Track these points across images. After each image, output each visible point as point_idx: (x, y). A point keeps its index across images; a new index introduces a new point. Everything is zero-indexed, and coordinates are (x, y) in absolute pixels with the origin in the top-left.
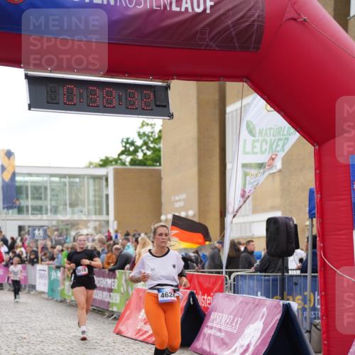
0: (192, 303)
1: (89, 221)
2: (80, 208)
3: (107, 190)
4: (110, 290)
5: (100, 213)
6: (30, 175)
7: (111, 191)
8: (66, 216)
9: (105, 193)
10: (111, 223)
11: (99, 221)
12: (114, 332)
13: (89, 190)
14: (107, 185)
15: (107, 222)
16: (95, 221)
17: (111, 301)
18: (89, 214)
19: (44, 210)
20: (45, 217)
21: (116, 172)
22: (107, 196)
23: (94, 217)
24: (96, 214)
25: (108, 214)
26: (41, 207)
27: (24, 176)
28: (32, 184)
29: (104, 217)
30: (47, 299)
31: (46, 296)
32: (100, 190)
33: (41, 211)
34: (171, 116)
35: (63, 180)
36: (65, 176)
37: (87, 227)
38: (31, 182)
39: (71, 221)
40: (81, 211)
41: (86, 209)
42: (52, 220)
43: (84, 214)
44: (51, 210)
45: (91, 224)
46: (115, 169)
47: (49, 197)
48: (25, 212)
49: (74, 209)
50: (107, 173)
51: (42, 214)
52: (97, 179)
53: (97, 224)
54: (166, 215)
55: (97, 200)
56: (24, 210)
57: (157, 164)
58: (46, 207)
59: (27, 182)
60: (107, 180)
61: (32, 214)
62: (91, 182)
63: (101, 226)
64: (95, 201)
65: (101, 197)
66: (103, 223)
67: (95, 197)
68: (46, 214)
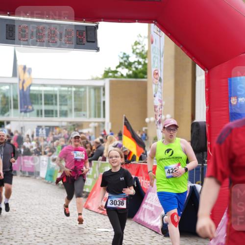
0: (135, 185)
1: (90, 122)
2: (83, 113)
3: (104, 98)
5: (99, 116)
6: (44, 85)
7: (107, 98)
8: (73, 118)
9: (102, 100)
10: (106, 124)
11: (98, 122)
13: (90, 96)
14: (104, 94)
15: (104, 123)
16: (95, 122)
18: (90, 116)
19: (54, 113)
20: (54, 119)
21: (111, 83)
22: (104, 102)
23: (93, 119)
24: (95, 117)
25: (104, 116)
26: (52, 111)
27: (39, 86)
28: (46, 93)
29: (101, 120)
32: (99, 97)
33: (53, 114)
34: (98, 49)
35: (70, 89)
36: (71, 86)
37: (89, 127)
38: (45, 91)
39: (76, 122)
40: (84, 115)
41: (88, 113)
42: (61, 122)
43: (86, 117)
44: (60, 114)
45: (92, 125)
46: (110, 81)
47: (58, 103)
48: (40, 115)
49: (78, 113)
50: (105, 84)
51: (53, 117)
52: (97, 89)
53: (96, 124)
54: (150, 118)
55: (97, 105)
56: (39, 113)
57: (145, 76)
58: (56, 111)
59: (41, 91)
60: (104, 89)
61: (45, 117)
62: (92, 91)
63: (99, 126)
64: (95, 106)
65: (99, 103)
66: (101, 124)
67: (95, 103)
68: (56, 116)
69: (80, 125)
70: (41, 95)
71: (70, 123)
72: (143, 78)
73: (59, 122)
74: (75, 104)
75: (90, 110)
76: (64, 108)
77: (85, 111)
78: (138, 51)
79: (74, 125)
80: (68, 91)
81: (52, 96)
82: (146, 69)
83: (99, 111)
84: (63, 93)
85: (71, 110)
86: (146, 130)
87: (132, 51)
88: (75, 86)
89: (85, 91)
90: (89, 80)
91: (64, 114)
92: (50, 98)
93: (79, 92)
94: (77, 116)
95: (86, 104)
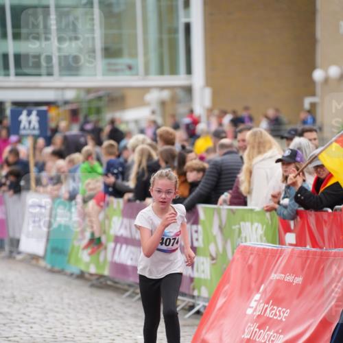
1: (147, 89)
2: (124, 61)
3: (188, 15)
5: (174, 71)
7: (196, 16)
8: (96, 77)
9: (183, 20)
10: (196, 93)
14: (187, 5)
15: (188, 90)
16: (162, 88)
17: (195, 275)
18: (147, 72)
20: (44, 81)
22: (188, 27)
23: (156, 80)
24: (161, 72)
25: (189, 71)
29: (180, 80)
32: (172, 10)
37: (142, 103)
40: (130, 68)
41: (140, 60)
42: (63, 89)
43: (137, 74)
45: (153, 97)
48: (2, 72)
49: (113, 61)
51: (39, 75)
53: (165, 95)
54: (326, 70)
55: (165, 37)
61: (17, 75)
63: (175, 100)
64: (161, 41)
65: (174, 31)
66: (181, 94)
67: (160, 31)
68: (50, 74)
69: (116, 99)
70: (3, 9)
71: (89, 90)
73: (57, 88)
74: (103, 37)
75: (146, 54)
77: (134, 55)
79: (100, 98)
83: (173, 53)
86: (313, 105)
94: (111, 70)
95: (135, 36)
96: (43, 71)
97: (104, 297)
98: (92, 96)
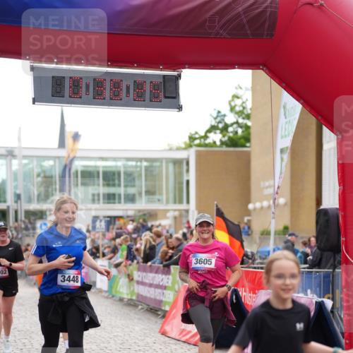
0: (234, 301)
1: (167, 211)
2: (157, 197)
3: (188, 176)
4: (165, 288)
5: (181, 202)
6: (102, 159)
7: (192, 176)
8: (142, 205)
9: (185, 178)
10: (190, 213)
11: (179, 210)
12: (160, 332)
13: (168, 172)
14: (188, 171)
15: (187, 211)
16: (175, 210)
17: (164, 299)
18: (167, 202)
19: (117, 197)
20: (117, 206)
21: (198, 155)
22: (188, 182)
23: (172, 206)
24: (175, 203)
25: (188, 202)
26: (114, 195)
27: (96, 161)
28: (105, 169)
29: (183, 206)
30: (107, 298)
31: (106, 295)
32: (181, 174)
33: (114, 199)
34: (180, 108)
35: (139, 164)
36: (141, 160)
37: (166, 218)
38: (104, 167)
39: (148, 210)
40: (159, 200)
41: (164, 197)
42: (127, 210)
43: (162, 203)
44: (125, 198)
45: (170, 214)
46: (197, 151)
47: (122, 184)
48: (96, 201)
49: (151, 197)
50: (189, 156)
51: (114, 203)
52: (177, 163)
53: (177, 213)
54: (254, 203)
55: (177, 186)
56: (95, 198)
57: (248, 145)
58: (120, 195)
59: (99, 167)
60: (188, 163)
61: (104, 203)
62: (171, 167)
63: (181, 216)
64: (175, 187)
65: (181, 183)
66: (184, 213)
67: (175, 183)
68: (120, 202)
69: (152, 215)
70: (98, 173)
71: (139, 211)
72: (244, 146)
73: (123, 210)
74: (146, 185)
75: (167, 193)
76: (131, 191)
77: (161, 194)
78: (238, 109)
79: (144, 215)
80: (136, 166)
81: (114, 174)
82: (249, 134)
83: (180, 194)
84: (130, 170)
85: (140, 194)
86: (249, 221)
87: (229, 108)
88: (146, 160)
89: (161, 166)
90: (165, 150)
91: (131, 199)
92: (110, 177)
93: (152, 168)
94: (149, 201)
95: (162, 185)
96: (117, 201)
97: (126, 310)
98: (141, 213)
